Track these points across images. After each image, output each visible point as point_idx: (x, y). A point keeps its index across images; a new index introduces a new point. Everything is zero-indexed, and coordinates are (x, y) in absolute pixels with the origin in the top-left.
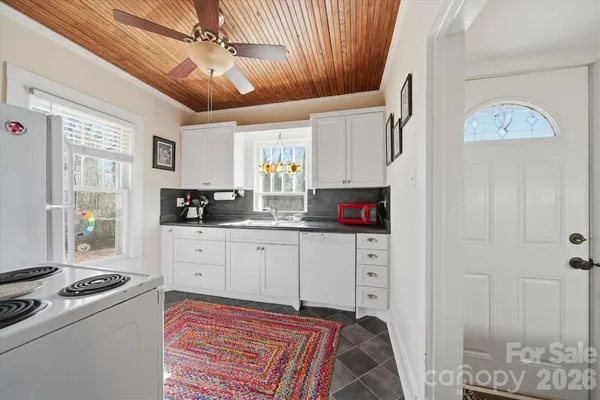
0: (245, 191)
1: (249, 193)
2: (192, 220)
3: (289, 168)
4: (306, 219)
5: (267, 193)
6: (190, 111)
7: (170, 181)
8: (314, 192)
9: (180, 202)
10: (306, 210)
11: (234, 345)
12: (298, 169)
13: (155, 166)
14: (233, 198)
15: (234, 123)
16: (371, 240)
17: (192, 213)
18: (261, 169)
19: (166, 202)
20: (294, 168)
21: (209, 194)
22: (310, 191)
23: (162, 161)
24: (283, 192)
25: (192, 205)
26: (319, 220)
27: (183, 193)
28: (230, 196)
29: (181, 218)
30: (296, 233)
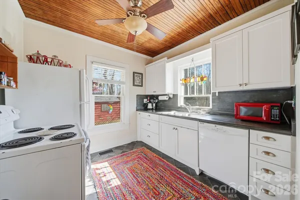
0: (173, 95)
1: (175, 96)
2: (150, 109)
3: (198, 79)
4: (210, 113)
5: (186, 96)
6: (149, 58)
7: (141, 91)
8: (217, 94)
9: (145, 101)
10: (211, 107)
11: (151, 180)
12: (205, 79)
13: (134, 85)
14: (167, 99)
15: (166, 58)
16: (267, 138)
17: (150, 106)
18: (181, 82)
19: (138, 101)
20: (202, 79)
21: (157, 97)
22: (214, 94)
23: (137, 82)
24: (195, 95)
25: (150, 102)
26: (221, 114)
27: (146, 97)
28: (165, 98)
29: (145, 108)
30: (197, 122)
